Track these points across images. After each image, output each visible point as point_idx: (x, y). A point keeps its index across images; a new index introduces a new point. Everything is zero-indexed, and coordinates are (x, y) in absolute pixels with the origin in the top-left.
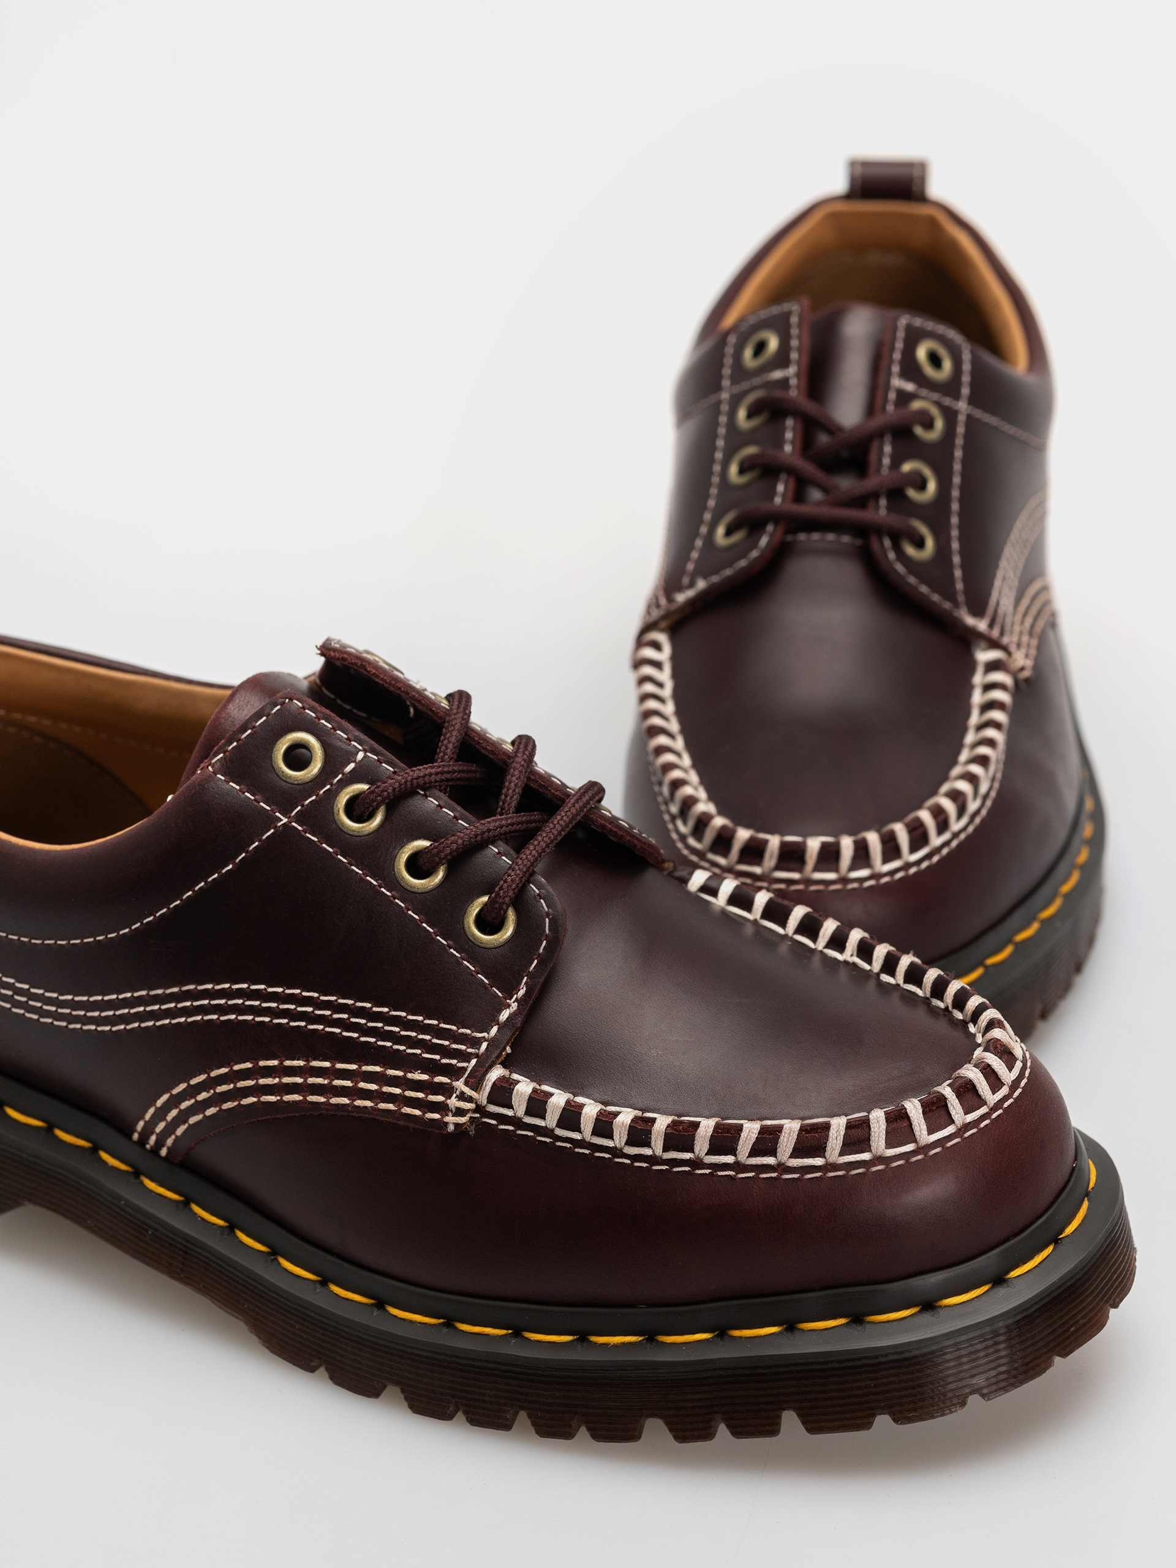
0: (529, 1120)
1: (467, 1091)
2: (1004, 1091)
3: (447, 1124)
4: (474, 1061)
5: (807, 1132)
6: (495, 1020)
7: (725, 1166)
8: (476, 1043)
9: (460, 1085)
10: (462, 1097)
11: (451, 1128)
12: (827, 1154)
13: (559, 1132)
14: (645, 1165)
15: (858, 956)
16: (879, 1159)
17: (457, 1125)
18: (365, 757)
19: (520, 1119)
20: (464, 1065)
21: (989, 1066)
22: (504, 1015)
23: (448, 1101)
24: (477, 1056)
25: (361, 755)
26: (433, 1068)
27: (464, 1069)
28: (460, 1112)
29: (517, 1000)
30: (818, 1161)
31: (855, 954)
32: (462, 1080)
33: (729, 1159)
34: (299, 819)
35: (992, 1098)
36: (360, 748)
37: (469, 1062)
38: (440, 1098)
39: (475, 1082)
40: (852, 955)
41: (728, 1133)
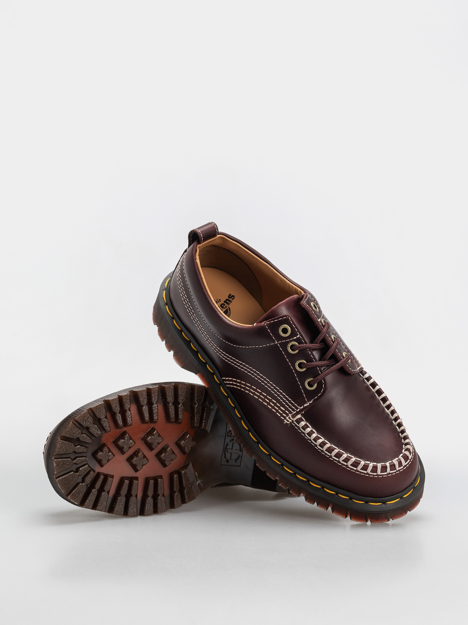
0: (301, 429)
1: (291, 417)
2: (402, 467)
3: (284, 421)
4: (295, 412)
5: (355, 462)
6: (303, 405)
7: (336, 460)
8: (297, 408)
9: (290, 415)
10: (289, 418)
11: (285, 423)
12: (357, 468)
13: (306, 435)
14: (320, 451)
15: (390, 413)
16: (367, 474)
17: (286, 423)
18: (299, 337)
19: (300, 428)
20: (293, 412)
21: (401, 461)
22: (305, 405)
23: (287, 417)
24: (296, 411)
25: (298, 336)
26: (286, 409)
27: (293, 413)
28: (287, 421)
29: (309, 403)
30: (355, 469)
31: (390, 412)
32: (291, 415)
33: (337, 459)
34: (279, 344)
35: (398, 469)
36: (299, 334)
37: (294, 412)
38: (285, 416)
39: (294, 416)
40: (389, 412)
41: (339, 455)
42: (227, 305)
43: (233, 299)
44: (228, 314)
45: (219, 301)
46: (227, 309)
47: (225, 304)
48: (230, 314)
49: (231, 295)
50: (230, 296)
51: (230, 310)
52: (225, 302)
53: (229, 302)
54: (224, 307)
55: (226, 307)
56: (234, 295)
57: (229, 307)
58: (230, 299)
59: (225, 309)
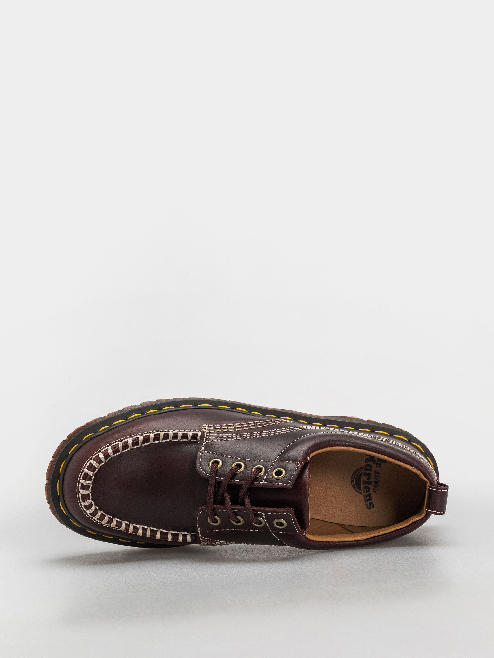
2: (80, 487)
21: (86, 490)
30: (111, 445)
35: (82, 481)
42: (364, 494)
43: (367, 505)
44: (355, 486)
45: (375, 490)
46: (361, 490)
47: (368, 493)
48: (354, 489)
49: (373, 508)
50: (371, 505)
51: (358, 492)
52: (369, 495)
53: (367, 499)
54: (365, 490)
55: (364, 492)
56: (371, 510)
57: (361, 493)
58: (368, 503)
59: (363, 488)
